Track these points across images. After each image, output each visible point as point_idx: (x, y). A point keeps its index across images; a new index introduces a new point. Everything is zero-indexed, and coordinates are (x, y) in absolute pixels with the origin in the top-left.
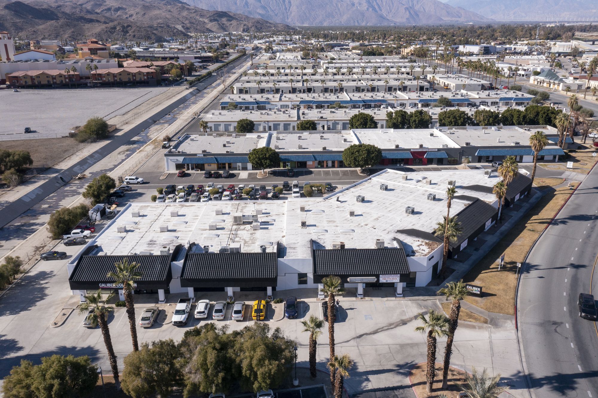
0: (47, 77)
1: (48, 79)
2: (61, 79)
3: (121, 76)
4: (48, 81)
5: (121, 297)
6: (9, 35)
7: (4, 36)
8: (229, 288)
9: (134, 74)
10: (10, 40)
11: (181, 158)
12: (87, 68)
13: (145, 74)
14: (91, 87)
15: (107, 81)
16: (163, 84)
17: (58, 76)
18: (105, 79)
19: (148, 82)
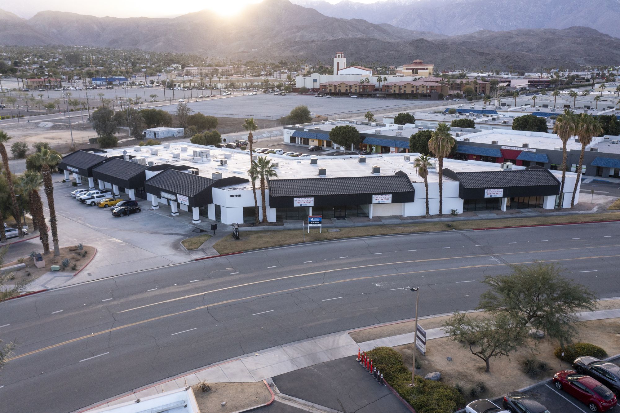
0: (346, 86)
1: (346, 88)
2: (356, 88)
3: (405, 89)
4: (347, 90)
5: (77, 180)
6: (343, 54)
7: (339, 56)
8: (114, 185)
9: (418, 87)
10: (343, 58)
11: (293, 131)
12: (378, 80)
13: (429, 87)
14: (379, 97)
15: (393, 92)
16: (445, 99)
17: (354, 86)
18: (392, 91)
19: (430, 96)
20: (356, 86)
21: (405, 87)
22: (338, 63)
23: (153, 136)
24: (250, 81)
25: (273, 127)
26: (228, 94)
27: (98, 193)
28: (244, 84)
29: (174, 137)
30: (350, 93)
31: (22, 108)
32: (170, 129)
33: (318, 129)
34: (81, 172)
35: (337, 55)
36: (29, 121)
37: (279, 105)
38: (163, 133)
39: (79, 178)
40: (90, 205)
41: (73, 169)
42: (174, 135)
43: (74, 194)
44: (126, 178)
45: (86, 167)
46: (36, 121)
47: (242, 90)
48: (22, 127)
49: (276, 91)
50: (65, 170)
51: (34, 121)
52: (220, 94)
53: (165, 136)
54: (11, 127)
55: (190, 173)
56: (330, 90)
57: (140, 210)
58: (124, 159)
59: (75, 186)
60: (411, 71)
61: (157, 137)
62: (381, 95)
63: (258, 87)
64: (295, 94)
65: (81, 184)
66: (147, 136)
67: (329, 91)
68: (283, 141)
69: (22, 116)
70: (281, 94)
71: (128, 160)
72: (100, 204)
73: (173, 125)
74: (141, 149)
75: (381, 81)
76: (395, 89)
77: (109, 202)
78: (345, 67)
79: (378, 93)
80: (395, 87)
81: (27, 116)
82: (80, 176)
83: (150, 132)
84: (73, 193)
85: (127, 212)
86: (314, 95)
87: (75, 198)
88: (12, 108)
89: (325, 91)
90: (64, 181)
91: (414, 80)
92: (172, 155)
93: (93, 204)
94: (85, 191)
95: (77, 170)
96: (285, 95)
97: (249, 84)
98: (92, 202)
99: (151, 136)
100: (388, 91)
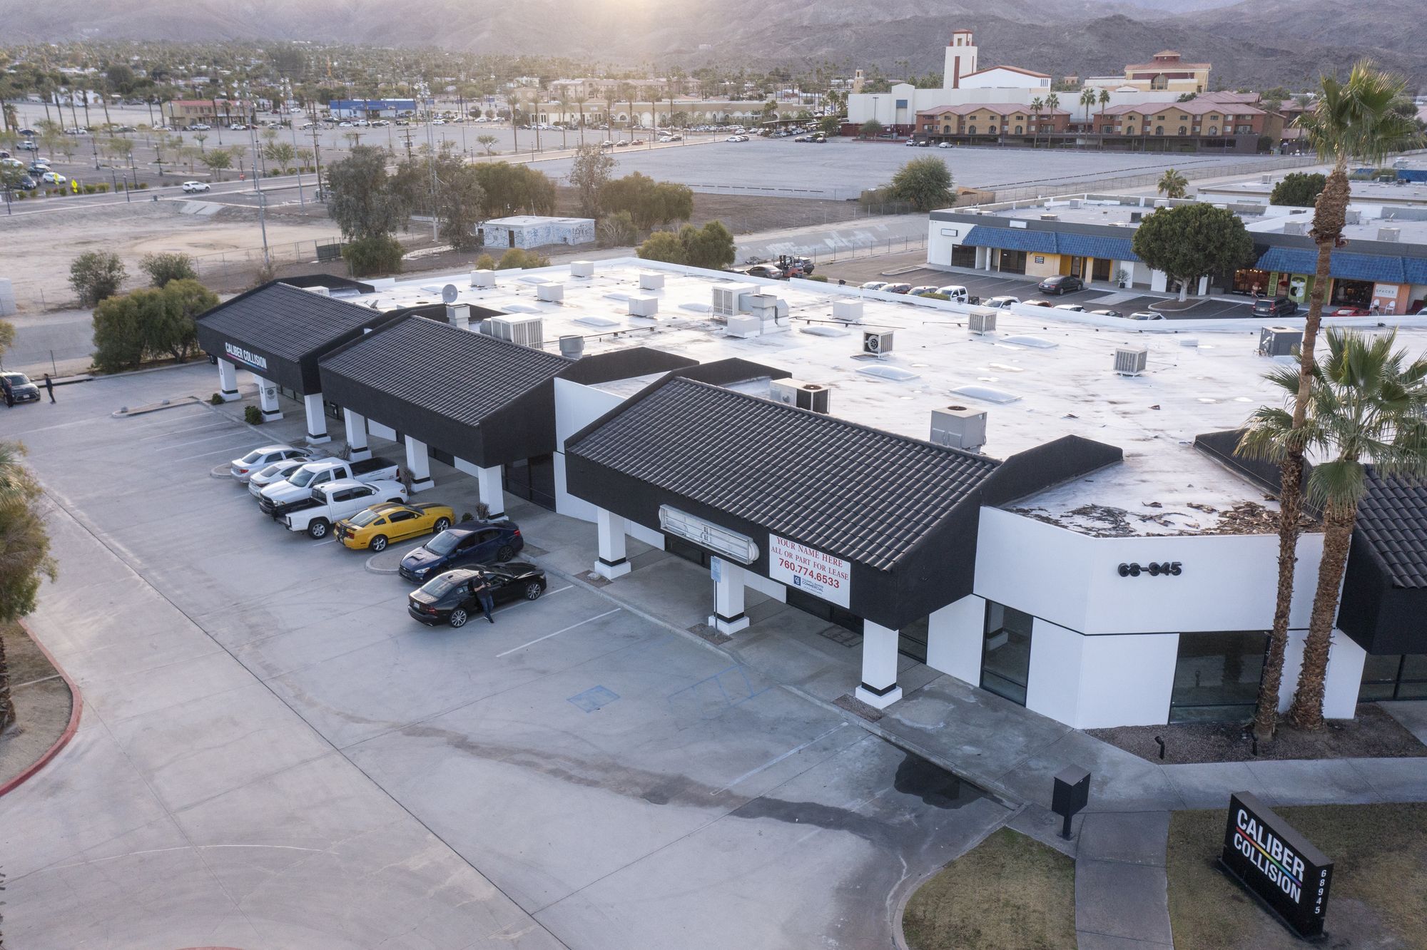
0: (992, 118)
1: (992, 123)
2: (1019, 123)
4: (993, 128)
5: (263, 397)
6: (970, 36)
7: (960, 40)
8: (409, 440)
9: (1198, 119)
10: (970, 47)
11: (965, 229)
12: (1083, 99)
13: (1230, 118)
14: (1082, 148)
15: (1124, 133)
16: (1276, 150)
17: (1014, 116)
18: (1121, 130)
19: (1232, 143)
20: (1019, 118)
21: (1161, 118)
22: (957, 59)
23: (503, 242)
24: (723, 108)
25: (849, 220)
26: (674, 140)
27: (340, 474)
28: (709, 116)
29: (567, 245)
30: (1000, 135)
31: (147, 166)
32: (556, 219)
33: (1053, 218)
34: (276, 372)
35: (956, 37)
36: (155, 198)
37: (823, 165)
38: (535, 233)
39: (270, 392)
40: (308, 534)
41: (247, 357)
42: (565, 239)
43: (243, 471)
44: (471, 412)
45: (294, 352)
46: (175, 199)
47: (708, 131)
48: (135, 213)
49: (794, 133)
50: (220, 360)
51: (170, 199)
52: (654, 140)
53: (542, 240)
54: (105, 214)
55: (786, 400)
56: (947, 127)
57: (543, 584)
58: (447, 320)
59: (253, 424)
60: (1149, 81)
61: (517, 245)
62: (1089, 143)
63: (749, 124)
64: (849, 139)
65: (280, 416)
66: (488, 242)
67: (942, 132)
68: (923, 257)
69: (143, 186)
70: (813, 140)
71: (465, 327)
72: (352, 536)
73: (556, 211)
74: (497, 282)
75: (1093, 102)
76: (1132, 123)
77: (389, 524)
78: (975, 71)
79: (1082, 137)
80: (1131, 118)
81: (155, 185)
82: (273, 385)
83: (495, 229)
84: (239, 463)
85: (483, 600)
86: (905, 141)
87: (244, 486)
88: (123, 167)
89: (930, 130)
90: (217, 400)
91: (1180, 101)
92: (626, 307)
93: (320, 530)
94: (291, 455)
95: (262, 362)
96: (823, 141)
97: (720, 115)
98: (313, 522)
99: (500, 241)
100: (1108, 130)
